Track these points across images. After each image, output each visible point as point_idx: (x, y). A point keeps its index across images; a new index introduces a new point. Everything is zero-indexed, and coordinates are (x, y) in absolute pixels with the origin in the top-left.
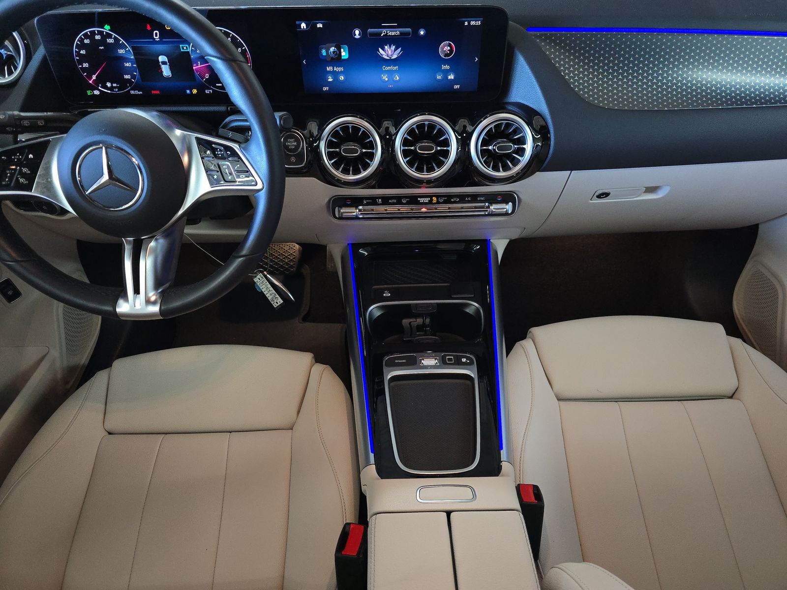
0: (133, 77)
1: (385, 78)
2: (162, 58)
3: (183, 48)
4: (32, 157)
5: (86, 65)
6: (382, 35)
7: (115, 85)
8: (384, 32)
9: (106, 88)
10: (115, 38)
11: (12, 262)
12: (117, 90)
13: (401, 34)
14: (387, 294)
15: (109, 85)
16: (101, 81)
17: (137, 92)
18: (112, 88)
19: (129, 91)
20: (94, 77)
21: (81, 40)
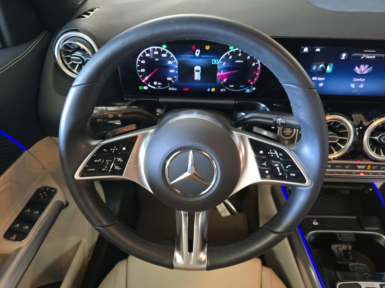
0: (174, 79)
1: (353, 86)
2: (197, 68)
3: (214, 62)
4: (125, 149)
5: (143, 70)
6: (361, 58)
7: (159, 84)
8: (364, 56)
9: (153, 85)
10: (168, 54)
11: (100, 227)
12: (160, 87)
13: (376, 58)
14: (315, 223)
15: (155, 83)
16: (151, 81)
17: (173, 89)
18: (157, 86)
19: (168, 88)
20: (147, 78)
21: (144, 54)
